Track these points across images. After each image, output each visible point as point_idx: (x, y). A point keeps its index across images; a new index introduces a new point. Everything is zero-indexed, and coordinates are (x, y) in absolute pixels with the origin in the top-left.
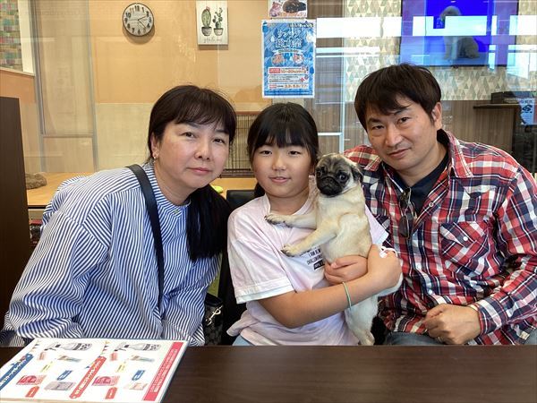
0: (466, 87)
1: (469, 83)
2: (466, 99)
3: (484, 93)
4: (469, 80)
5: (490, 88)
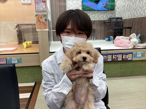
0: (101, 16)
1: (102, 15)
2: (101, 20)
3: (106, 18)
4: (102, 14)
5: (108, 16)
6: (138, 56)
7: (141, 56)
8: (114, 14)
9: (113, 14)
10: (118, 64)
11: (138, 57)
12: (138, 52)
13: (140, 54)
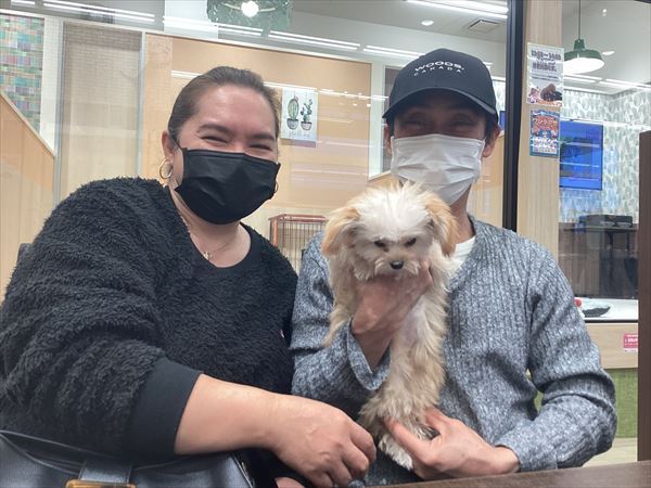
8: (597, 202)
9: (594, 203)
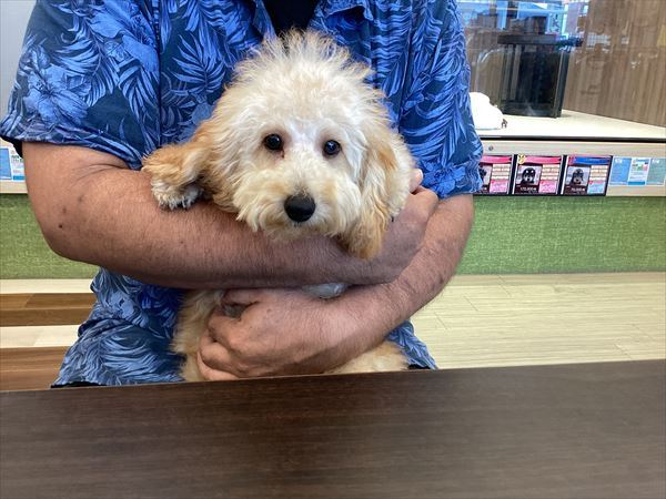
6: (633, 175)
7: (645, 179)
10: (536, 212)
11: (630, 183)
12: (634, 159)
13: (640, 168)
